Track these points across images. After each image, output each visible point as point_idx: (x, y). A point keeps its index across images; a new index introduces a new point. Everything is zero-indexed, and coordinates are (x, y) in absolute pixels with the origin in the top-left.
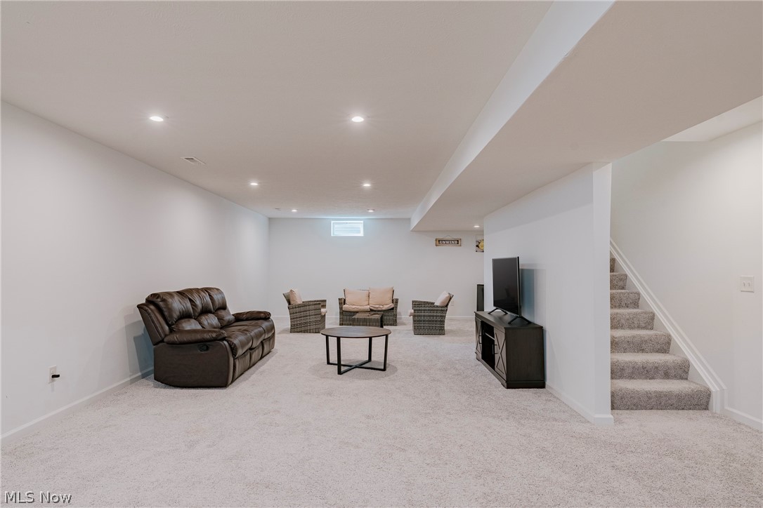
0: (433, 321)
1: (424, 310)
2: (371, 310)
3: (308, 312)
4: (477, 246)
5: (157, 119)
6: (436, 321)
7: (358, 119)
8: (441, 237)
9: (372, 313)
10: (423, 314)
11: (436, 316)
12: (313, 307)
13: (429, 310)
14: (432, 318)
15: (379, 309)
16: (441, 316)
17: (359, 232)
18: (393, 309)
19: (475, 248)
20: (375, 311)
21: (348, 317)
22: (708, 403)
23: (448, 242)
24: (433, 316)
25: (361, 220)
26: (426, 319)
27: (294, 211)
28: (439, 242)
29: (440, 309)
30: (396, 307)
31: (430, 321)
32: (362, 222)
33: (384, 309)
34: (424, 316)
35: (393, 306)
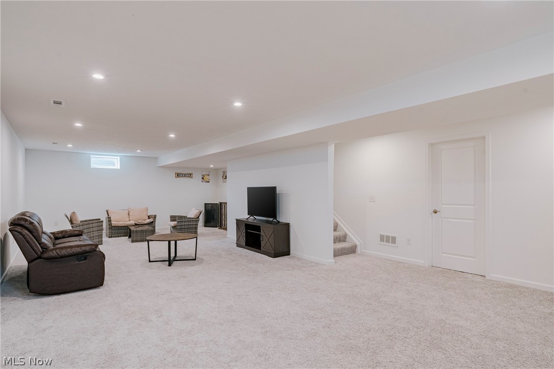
0: (190, 228)
1: (184, 221)
2: (136, 224)
3: (91, 229)
4: (203, 178)
5: (98, 76)
6: (192, 228)
7: (238, 104)
8: (179, 171)
9: (137, 226)
10: (183, 224)
11: (192, 225)
12: (96, 225)
13: (187, 221)
14: (189, 226)
15: (142, 223)
16: (195, 224)
17: (114, 164)
18: (152, 222)
19: (201, 180)
20: (139, 225)
21: (116, 231)
22: (356, 250)
23: (183, 175)
24: (190, 225)
25: (117, 156)
26: (185, 227)
27: (70, 146)
28: (178, 175)
29: (195, 220)
30: (155, 221)
31: (188, 228)
32: (119, 158)
33: (146, 223)
34: (184, 225)
35: (152, 220)
